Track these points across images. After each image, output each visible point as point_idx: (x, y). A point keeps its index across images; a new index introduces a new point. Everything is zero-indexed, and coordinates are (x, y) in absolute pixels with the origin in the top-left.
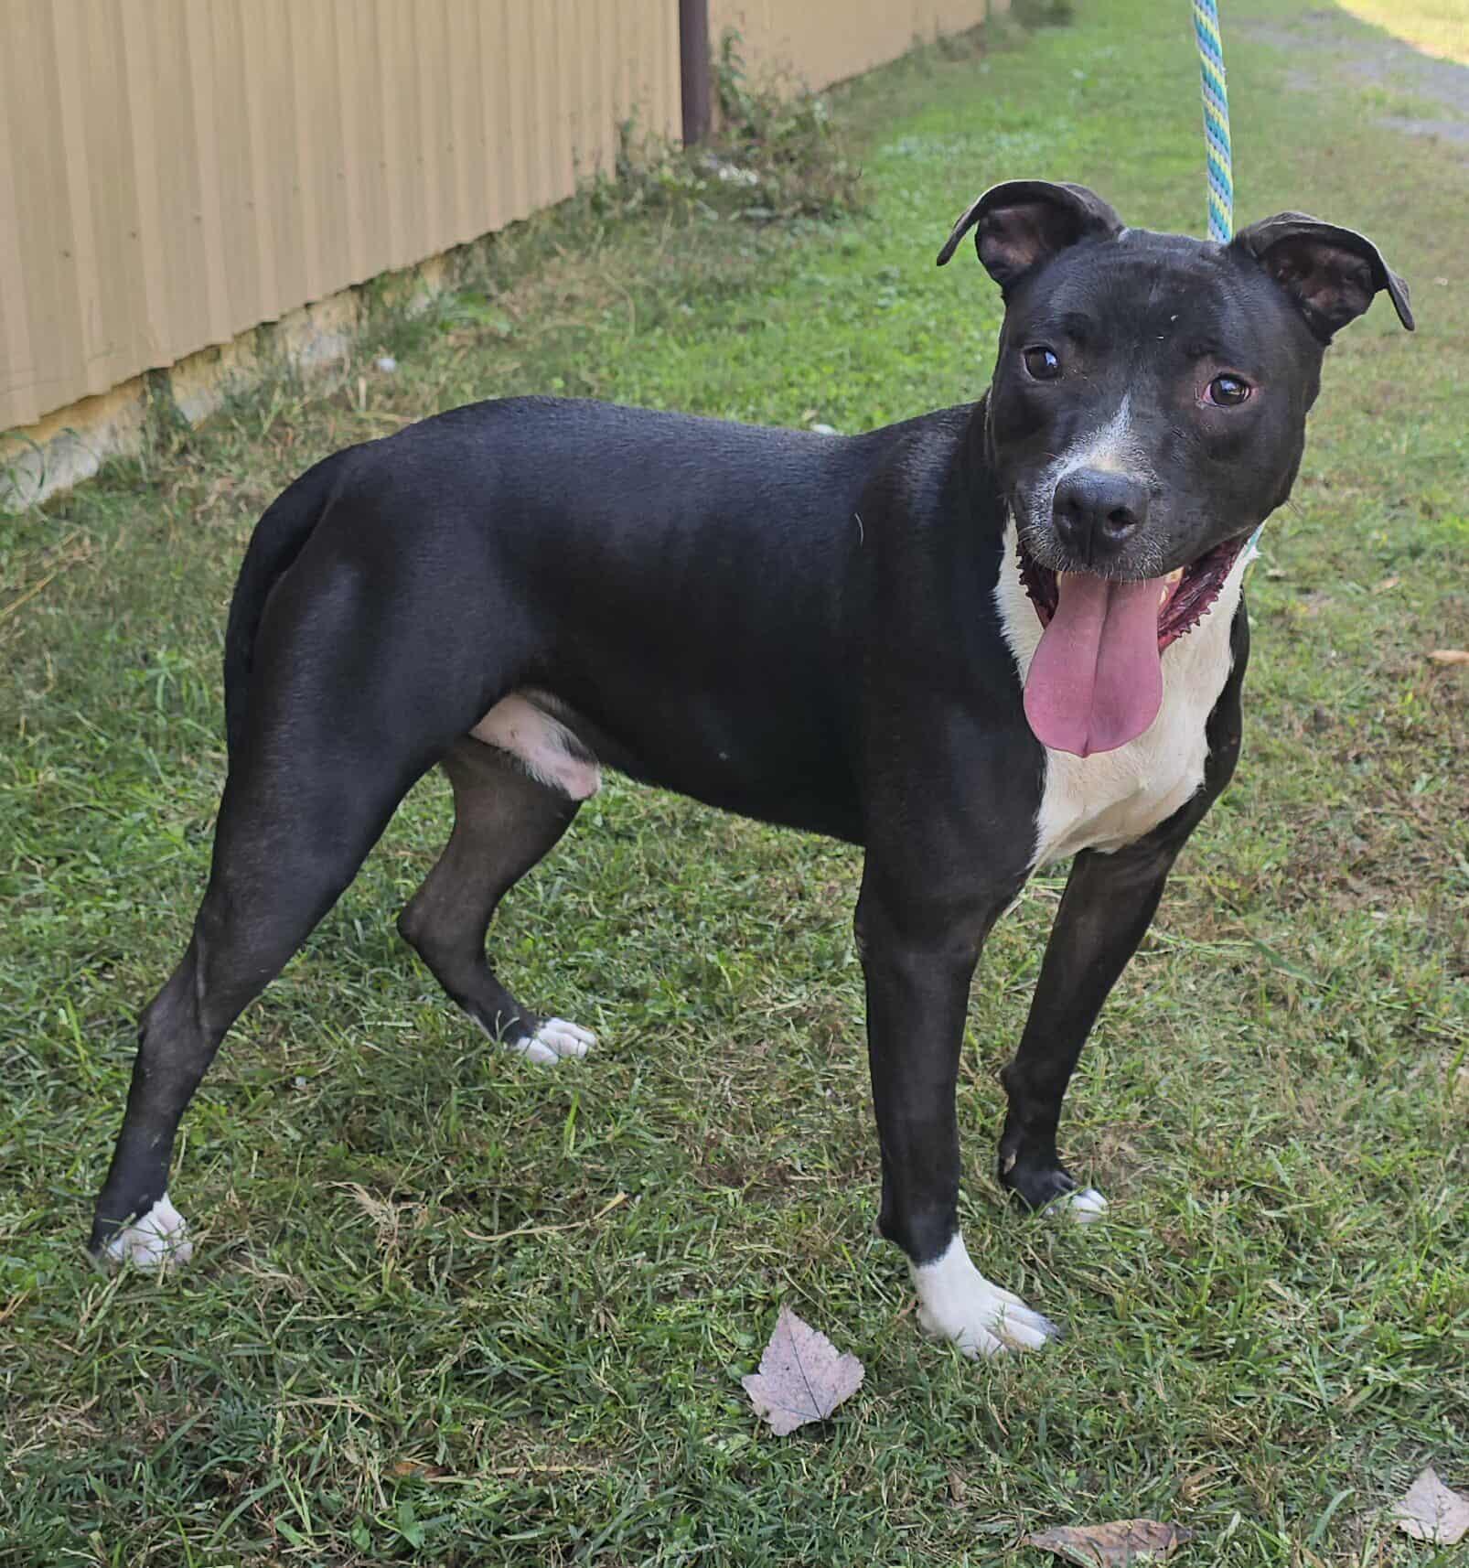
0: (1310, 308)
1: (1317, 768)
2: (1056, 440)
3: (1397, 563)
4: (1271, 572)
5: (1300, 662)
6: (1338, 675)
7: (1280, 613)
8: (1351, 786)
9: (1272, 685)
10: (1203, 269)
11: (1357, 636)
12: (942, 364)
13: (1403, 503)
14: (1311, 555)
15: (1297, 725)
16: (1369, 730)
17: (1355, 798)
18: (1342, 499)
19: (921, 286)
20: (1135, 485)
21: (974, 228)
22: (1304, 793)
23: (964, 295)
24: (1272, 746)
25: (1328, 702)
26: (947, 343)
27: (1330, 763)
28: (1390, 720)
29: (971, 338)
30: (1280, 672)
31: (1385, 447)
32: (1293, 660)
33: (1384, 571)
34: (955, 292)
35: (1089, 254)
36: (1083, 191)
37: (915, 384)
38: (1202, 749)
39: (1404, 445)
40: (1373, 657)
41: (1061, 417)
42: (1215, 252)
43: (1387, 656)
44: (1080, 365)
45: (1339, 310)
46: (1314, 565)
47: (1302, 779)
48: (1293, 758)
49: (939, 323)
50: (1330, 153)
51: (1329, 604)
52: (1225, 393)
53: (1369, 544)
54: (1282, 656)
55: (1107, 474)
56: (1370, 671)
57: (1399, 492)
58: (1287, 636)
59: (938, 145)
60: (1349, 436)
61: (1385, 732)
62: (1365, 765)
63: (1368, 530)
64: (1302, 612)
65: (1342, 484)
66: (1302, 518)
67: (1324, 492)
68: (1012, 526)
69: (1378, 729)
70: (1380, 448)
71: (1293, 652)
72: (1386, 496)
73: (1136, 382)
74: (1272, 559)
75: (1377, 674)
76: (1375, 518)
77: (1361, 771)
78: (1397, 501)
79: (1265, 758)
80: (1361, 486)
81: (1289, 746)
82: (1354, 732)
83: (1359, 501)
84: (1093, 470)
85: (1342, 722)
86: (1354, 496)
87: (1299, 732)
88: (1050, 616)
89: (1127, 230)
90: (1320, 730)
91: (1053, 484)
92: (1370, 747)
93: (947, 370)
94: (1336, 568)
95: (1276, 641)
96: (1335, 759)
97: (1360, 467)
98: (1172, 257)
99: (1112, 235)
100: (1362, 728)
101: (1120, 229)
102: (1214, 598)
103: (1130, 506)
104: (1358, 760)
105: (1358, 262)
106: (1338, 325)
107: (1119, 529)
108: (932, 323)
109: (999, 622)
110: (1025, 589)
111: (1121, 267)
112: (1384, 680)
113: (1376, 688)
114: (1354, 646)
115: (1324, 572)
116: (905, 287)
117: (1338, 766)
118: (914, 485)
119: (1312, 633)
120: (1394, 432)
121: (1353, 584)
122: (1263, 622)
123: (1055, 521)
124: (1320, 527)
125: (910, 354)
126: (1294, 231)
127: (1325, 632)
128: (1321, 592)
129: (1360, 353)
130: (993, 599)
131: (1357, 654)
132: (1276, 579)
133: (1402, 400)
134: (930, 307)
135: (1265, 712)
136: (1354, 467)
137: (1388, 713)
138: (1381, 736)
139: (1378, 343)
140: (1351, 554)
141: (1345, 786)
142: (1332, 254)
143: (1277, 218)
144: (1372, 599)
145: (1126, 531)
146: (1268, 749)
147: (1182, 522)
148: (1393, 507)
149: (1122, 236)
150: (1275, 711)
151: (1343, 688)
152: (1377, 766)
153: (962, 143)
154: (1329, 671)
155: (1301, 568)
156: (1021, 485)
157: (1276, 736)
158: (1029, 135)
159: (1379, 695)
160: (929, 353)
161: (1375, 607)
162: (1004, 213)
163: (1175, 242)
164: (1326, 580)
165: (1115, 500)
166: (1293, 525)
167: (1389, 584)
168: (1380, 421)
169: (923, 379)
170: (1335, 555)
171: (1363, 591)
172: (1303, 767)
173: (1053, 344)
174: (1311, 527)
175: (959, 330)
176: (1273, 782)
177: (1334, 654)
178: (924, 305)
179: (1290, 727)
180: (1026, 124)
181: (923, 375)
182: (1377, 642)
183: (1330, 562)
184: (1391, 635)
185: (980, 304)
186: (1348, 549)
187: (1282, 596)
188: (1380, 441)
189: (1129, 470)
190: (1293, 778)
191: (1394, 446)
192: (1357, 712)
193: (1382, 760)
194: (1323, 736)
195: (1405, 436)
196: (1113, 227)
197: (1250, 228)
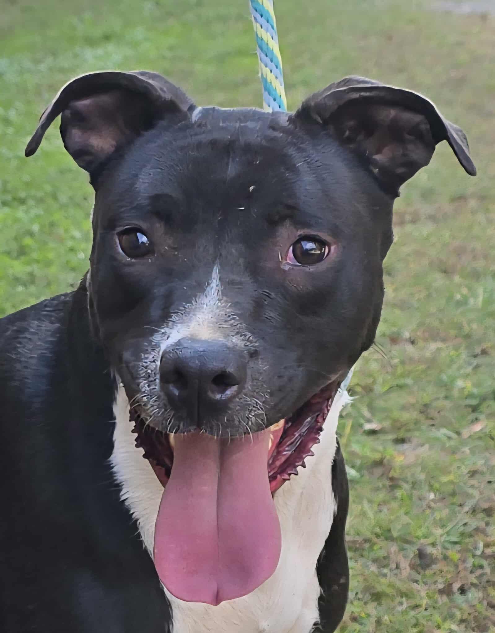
0: (375, 163)
1: (424, 602)
2: (155, 312)
3: (483, 408)
4: (368, 427)
5: (400, 507)
6: (438, 515)
7: (379, 463)
8: (458, 615)
9: (378, 530)
10: (274, 139)
11: (451, 477)
12: (48, 264)
13: (484, 352)
14: (404, 408)
15: (405, 565)
16: (470, 562)
17: (463, 626)
18: (428, 354)
19: (23, 195)
20: (232, 350)
21: (58, 119)
22: (416, 625)
23: (63, 198)
24: (382, 585)
25: (430, 540)
26: (51, 245)
27: (437, 596)
28: (489, 551)
29: (73, 238)
30: (385, 515)
31: (463, 302)
32: (394, 505)
33: (472, 416)
34: (55, 197)
35: (167, 137)
36: (153, 77)
37: (25, 285)
38: (316, 590)
39: (480, 299)
40: (469, 496)
41: (159, 291)
42: (284, 121)
43: (481, 493)
44: (170, 242)
45: (404, 165)
46: (406, 416)
47: (412, 613)
48: (403, 594)
49: (42, 227)
50: (390, 38)
51: (424, 451)
52: (306, 253)
53: (455, 393)
54: (384, 502)
55: (206, 341)
56: (466, 509)
57: (479, 342)
58: (388, 483)
59: (28, 64)
60: (429, 296)
61: (485, 563)
62: (470, 595)
63: (453, 380)
64: (399, 460)
65: (426, 340)
66: (393, 374)
67: (410, 348)
68: (121, 396)
69: (478, 561)
70: (459, 304)
71: (395, 498)
72: (467, 347)
73: (224, 253)
74: (366, 412)
75: (474, 511)
76: (459, 369)
77: (467, 601)
78: (478, 350)
79: (377, 597)
80: (444, 340)
81: (398, 584)
82: (457, 566)
83: (443, 354)
84: (193, 339)
85: (445, 558)
86: (439, 349)
87: (406, 571)
88: (168, 473)
89: (199, 109)
90: (425, 566)
91: (157, 355)
92: (473, 579)
93: (53, 270)
94: (427, 418)
95: (377, 489)
96: (441, 592)
97: (441, 322)
98: (243, 130)
99: (185, 117)
100: (464, 561)
101: (192, 108)
102: (316, 440)
103: (231, 369)
104: (463, 591)
105: (417, 118)
106: (403, 179)
107: (223, 392)
108: (36, 228)
109: (118, 487)
110: (142, 451)
111: (199, 145)
112: (481, 515)
113: (474, 523)
114: (450, 488)
115: (417, 422)
116: (9, 197)
117: (445, 599)
118: (27, 372)
119: (410, 479)
120: (470, 289)
121: (444, 431)
122: (365, 472)
123: (162, 388)
124: (409, 381)
125: (17, 257)
126: (356, 95)
127: (422, 477)
128: (415, 441)
129: (432, 218)
130: (110, 467)
131: (453, 494)
132: (373, 432)
133: (475, 258)
134: (34, 212)
135: (373, 555)
136: (436, 324)
137: (487, 545)
138: (481, 567)
139: (448, 208)
140: (441, 403)
141: (451, 616)
142: (393, 113)
143: (339, 84)
144: (463, 443)
145: (229, 392)
146: (379, 588)
147: (280, 377)
148: (475, 356)
149: (195, 115)
150: (382, 553)
151: (443, 526)
152: (480, 594)
153: (50, 60)
154: (428, 511)
155: (395, 421)
156: (127, 355)
157: (385, 575)
158: (110, 47)
159: (477, 529)
160: (35, 255)
161: (467, 450)
162: (84, 103)
163: (246, 116)
164: (419, 429)
165: (215, 365)
166: (384, 382)
167: (478, 427)
168: (457, 279)
169: (32, 279)
170: (426, 406)
171: (454, 436)
172: (413, 602)
173: (144, 225)
174: (402, 381)
175: (61, 231)
176: (386, 619)
177: (432, 496)
178: (27, 212)
179: (398, 567)
180: (107, 38)
181: (32, 275)
182: (473, 482)
183: (421, 412)
184: (482, 473)
185: (78, 205)
186: (437, 399)
187: (380, 448)
188: (458, 297)
189: (226, 336)
190: (404, 613)
191: (472, 301)
192: (458, 547)
193: (485, 588)
194: (428, 572)
195: (480, 291)
196: (185, 108)
197: (315, 96)
